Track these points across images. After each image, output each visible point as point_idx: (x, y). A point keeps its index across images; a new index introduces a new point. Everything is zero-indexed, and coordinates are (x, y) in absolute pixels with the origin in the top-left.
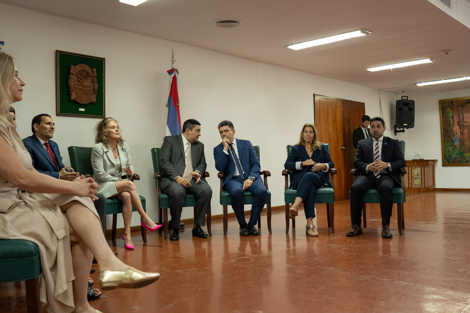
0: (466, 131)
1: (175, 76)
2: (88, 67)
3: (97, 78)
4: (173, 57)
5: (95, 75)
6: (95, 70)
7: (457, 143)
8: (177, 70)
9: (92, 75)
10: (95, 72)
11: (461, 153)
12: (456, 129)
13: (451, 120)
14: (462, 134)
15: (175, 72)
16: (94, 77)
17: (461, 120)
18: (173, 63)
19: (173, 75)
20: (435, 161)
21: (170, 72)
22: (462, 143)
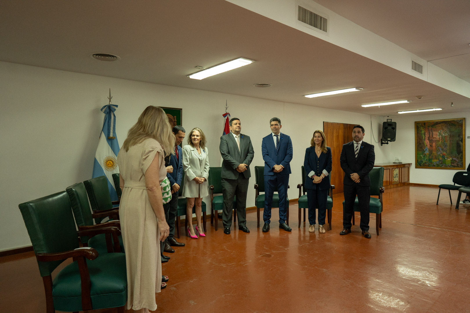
0: (434, 144)
1: (228, 117)
2: (171, 115)
3: (177, 122)
4: (226, 105)
5: (176, 120)
6: (175, 117)
7: (427, 152)
8: (229, 114)
9: (173, 120)
10: (175, 118)
11: (430, 160)
12: (427, 142)
13: (423, 136)
14: (431, 146)
15: (228, 115)
16: (174, 122)
17: (431, 136)
18: (226, 109)
19: (226, 118)
20: (410, 164)
21: (225, 115)
22: (431, 152)
